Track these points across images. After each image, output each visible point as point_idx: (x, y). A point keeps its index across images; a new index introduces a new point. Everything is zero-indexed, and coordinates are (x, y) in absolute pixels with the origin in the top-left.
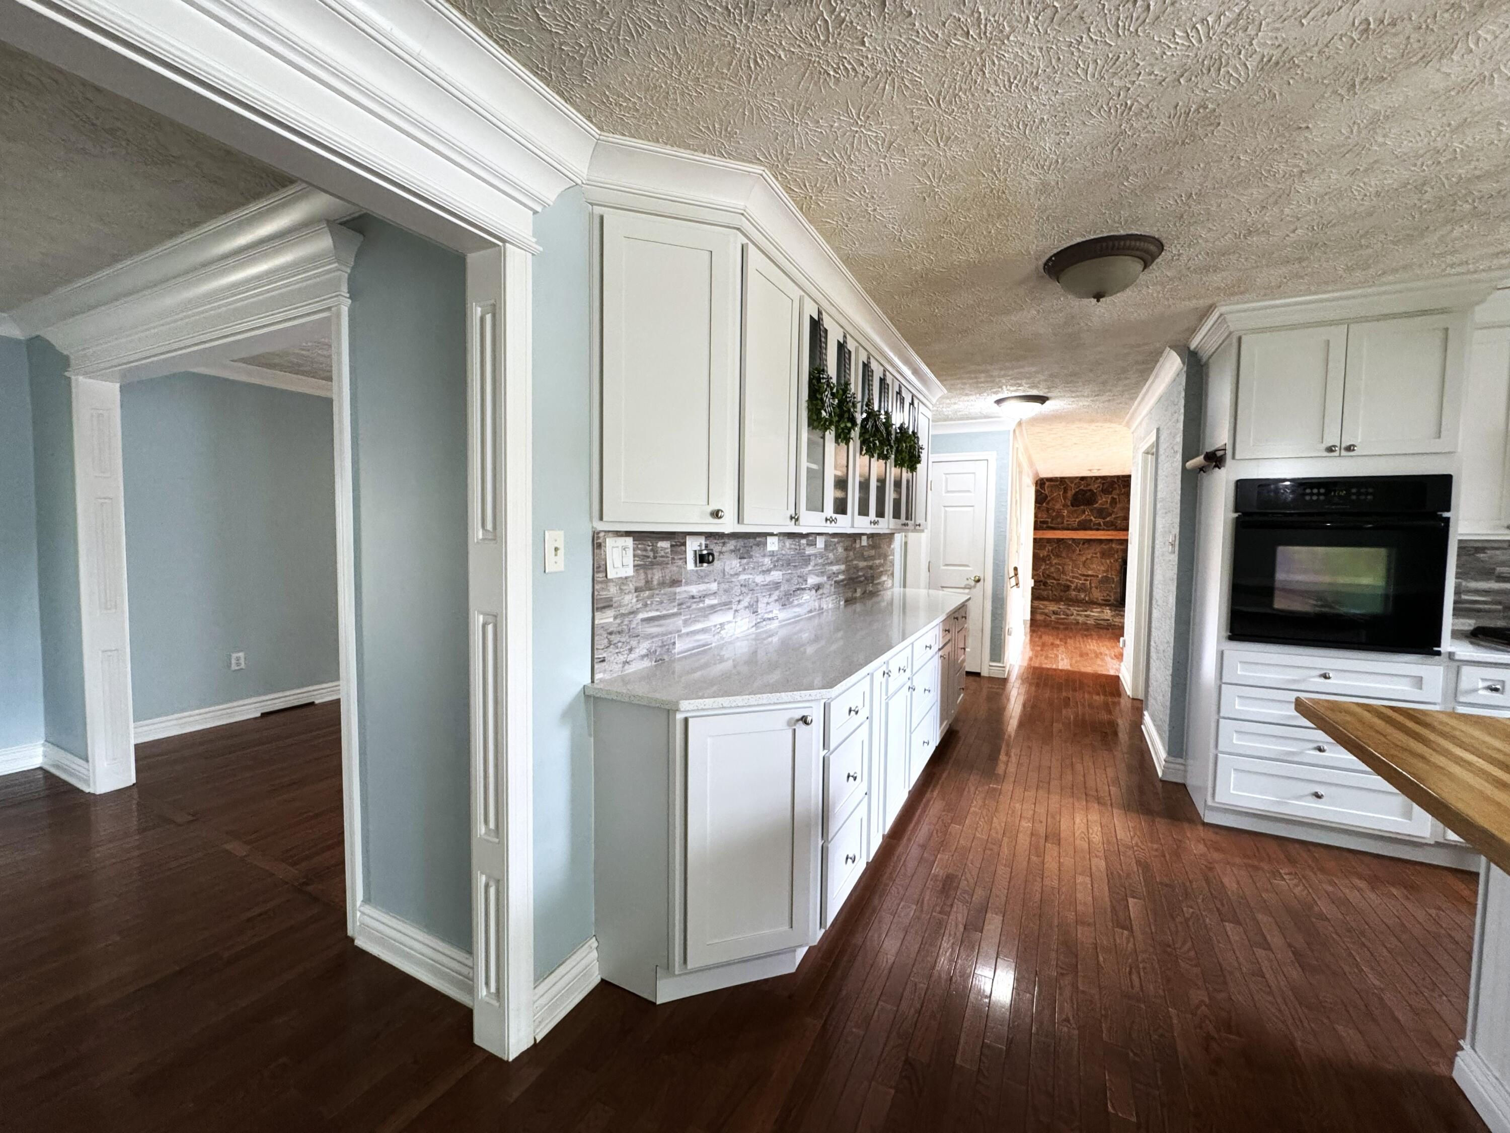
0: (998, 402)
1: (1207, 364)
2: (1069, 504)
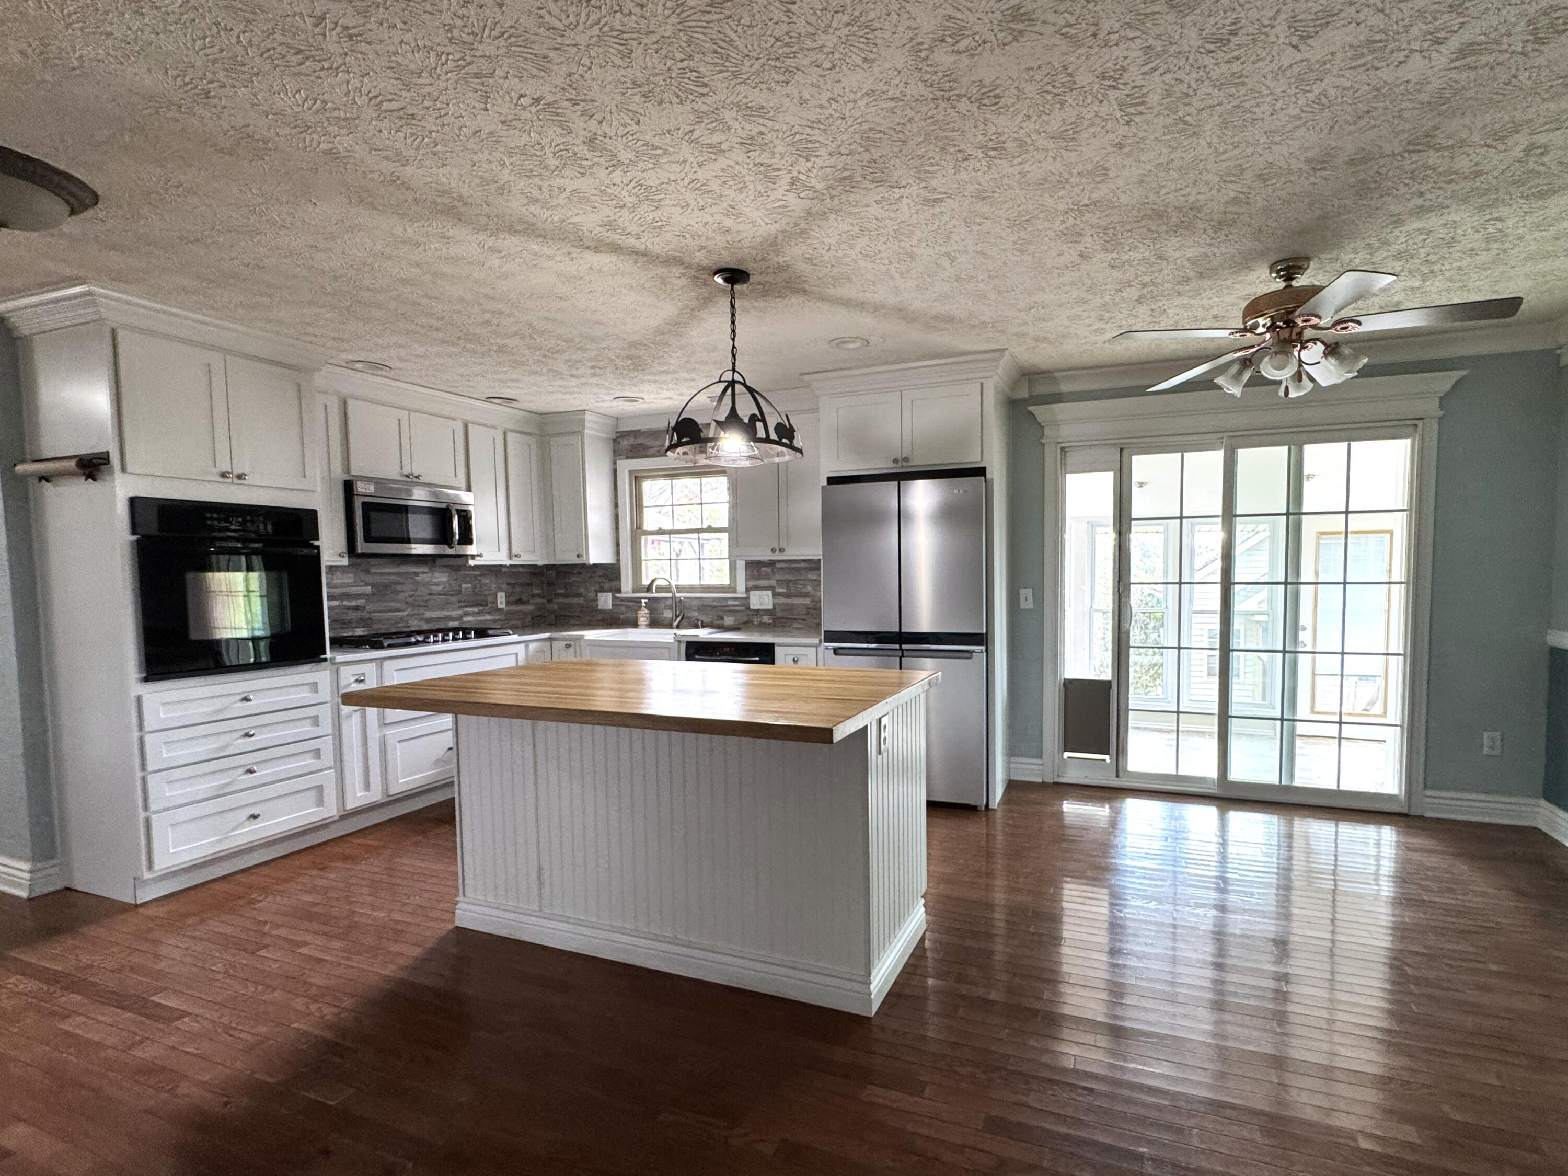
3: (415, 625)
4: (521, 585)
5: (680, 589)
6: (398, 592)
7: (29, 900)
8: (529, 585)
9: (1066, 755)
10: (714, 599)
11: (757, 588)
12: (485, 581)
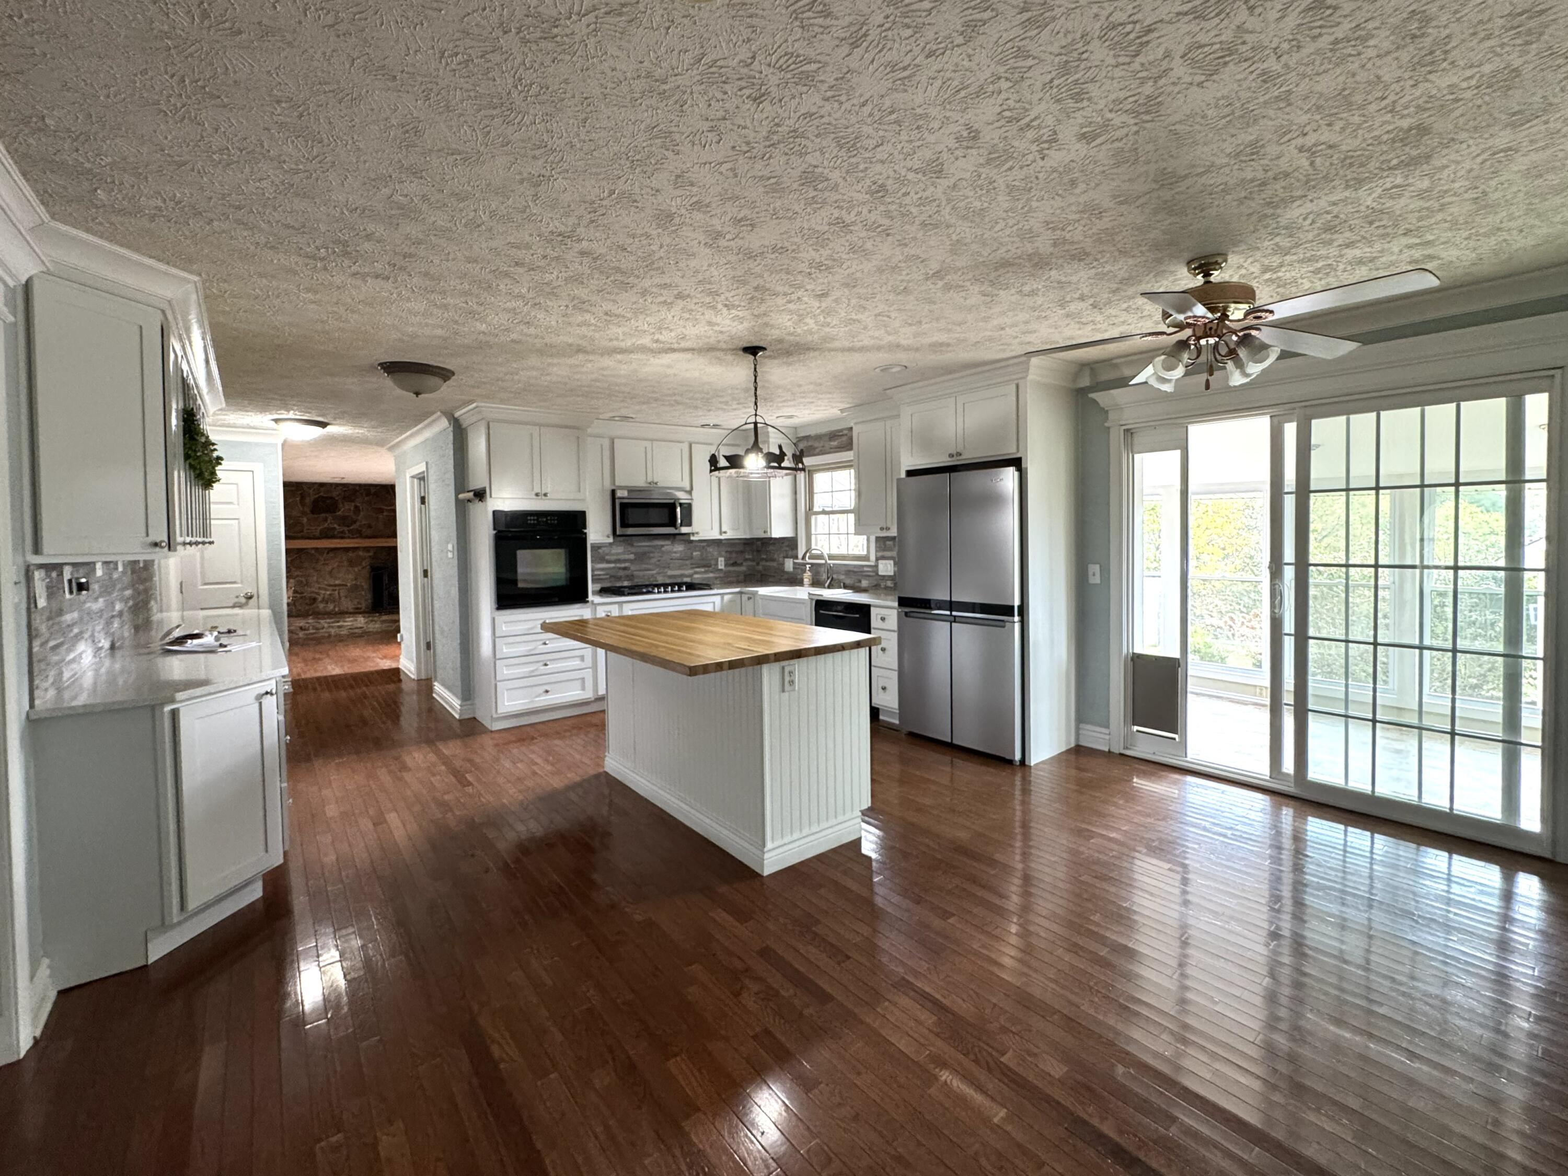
0: (276, 421)
1: (465, 429)
2: (307, 510)
3: (660, 580)
4: (737, 552)
5: (831, 557)
6: (650, 558)
7: (460, 721)
8: (742, 552)
9: (1136, 728)
10: (855, 566)
11: (883, 558)
12: (710, 549)
